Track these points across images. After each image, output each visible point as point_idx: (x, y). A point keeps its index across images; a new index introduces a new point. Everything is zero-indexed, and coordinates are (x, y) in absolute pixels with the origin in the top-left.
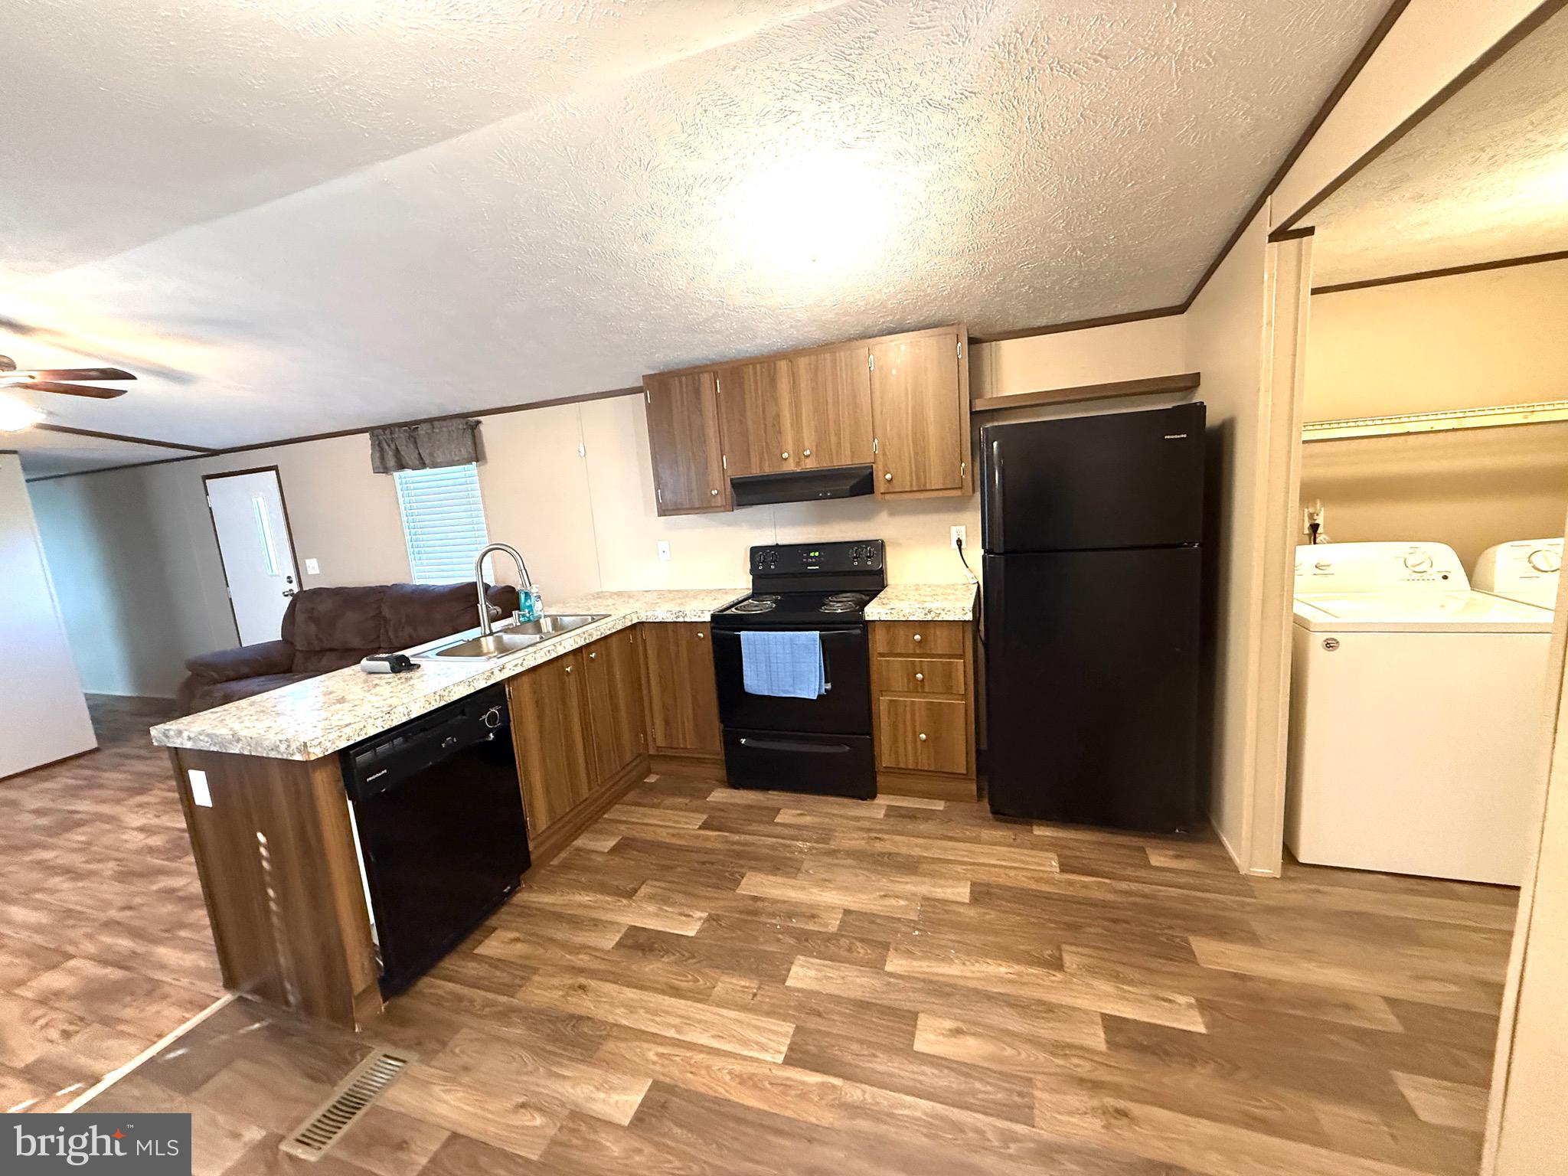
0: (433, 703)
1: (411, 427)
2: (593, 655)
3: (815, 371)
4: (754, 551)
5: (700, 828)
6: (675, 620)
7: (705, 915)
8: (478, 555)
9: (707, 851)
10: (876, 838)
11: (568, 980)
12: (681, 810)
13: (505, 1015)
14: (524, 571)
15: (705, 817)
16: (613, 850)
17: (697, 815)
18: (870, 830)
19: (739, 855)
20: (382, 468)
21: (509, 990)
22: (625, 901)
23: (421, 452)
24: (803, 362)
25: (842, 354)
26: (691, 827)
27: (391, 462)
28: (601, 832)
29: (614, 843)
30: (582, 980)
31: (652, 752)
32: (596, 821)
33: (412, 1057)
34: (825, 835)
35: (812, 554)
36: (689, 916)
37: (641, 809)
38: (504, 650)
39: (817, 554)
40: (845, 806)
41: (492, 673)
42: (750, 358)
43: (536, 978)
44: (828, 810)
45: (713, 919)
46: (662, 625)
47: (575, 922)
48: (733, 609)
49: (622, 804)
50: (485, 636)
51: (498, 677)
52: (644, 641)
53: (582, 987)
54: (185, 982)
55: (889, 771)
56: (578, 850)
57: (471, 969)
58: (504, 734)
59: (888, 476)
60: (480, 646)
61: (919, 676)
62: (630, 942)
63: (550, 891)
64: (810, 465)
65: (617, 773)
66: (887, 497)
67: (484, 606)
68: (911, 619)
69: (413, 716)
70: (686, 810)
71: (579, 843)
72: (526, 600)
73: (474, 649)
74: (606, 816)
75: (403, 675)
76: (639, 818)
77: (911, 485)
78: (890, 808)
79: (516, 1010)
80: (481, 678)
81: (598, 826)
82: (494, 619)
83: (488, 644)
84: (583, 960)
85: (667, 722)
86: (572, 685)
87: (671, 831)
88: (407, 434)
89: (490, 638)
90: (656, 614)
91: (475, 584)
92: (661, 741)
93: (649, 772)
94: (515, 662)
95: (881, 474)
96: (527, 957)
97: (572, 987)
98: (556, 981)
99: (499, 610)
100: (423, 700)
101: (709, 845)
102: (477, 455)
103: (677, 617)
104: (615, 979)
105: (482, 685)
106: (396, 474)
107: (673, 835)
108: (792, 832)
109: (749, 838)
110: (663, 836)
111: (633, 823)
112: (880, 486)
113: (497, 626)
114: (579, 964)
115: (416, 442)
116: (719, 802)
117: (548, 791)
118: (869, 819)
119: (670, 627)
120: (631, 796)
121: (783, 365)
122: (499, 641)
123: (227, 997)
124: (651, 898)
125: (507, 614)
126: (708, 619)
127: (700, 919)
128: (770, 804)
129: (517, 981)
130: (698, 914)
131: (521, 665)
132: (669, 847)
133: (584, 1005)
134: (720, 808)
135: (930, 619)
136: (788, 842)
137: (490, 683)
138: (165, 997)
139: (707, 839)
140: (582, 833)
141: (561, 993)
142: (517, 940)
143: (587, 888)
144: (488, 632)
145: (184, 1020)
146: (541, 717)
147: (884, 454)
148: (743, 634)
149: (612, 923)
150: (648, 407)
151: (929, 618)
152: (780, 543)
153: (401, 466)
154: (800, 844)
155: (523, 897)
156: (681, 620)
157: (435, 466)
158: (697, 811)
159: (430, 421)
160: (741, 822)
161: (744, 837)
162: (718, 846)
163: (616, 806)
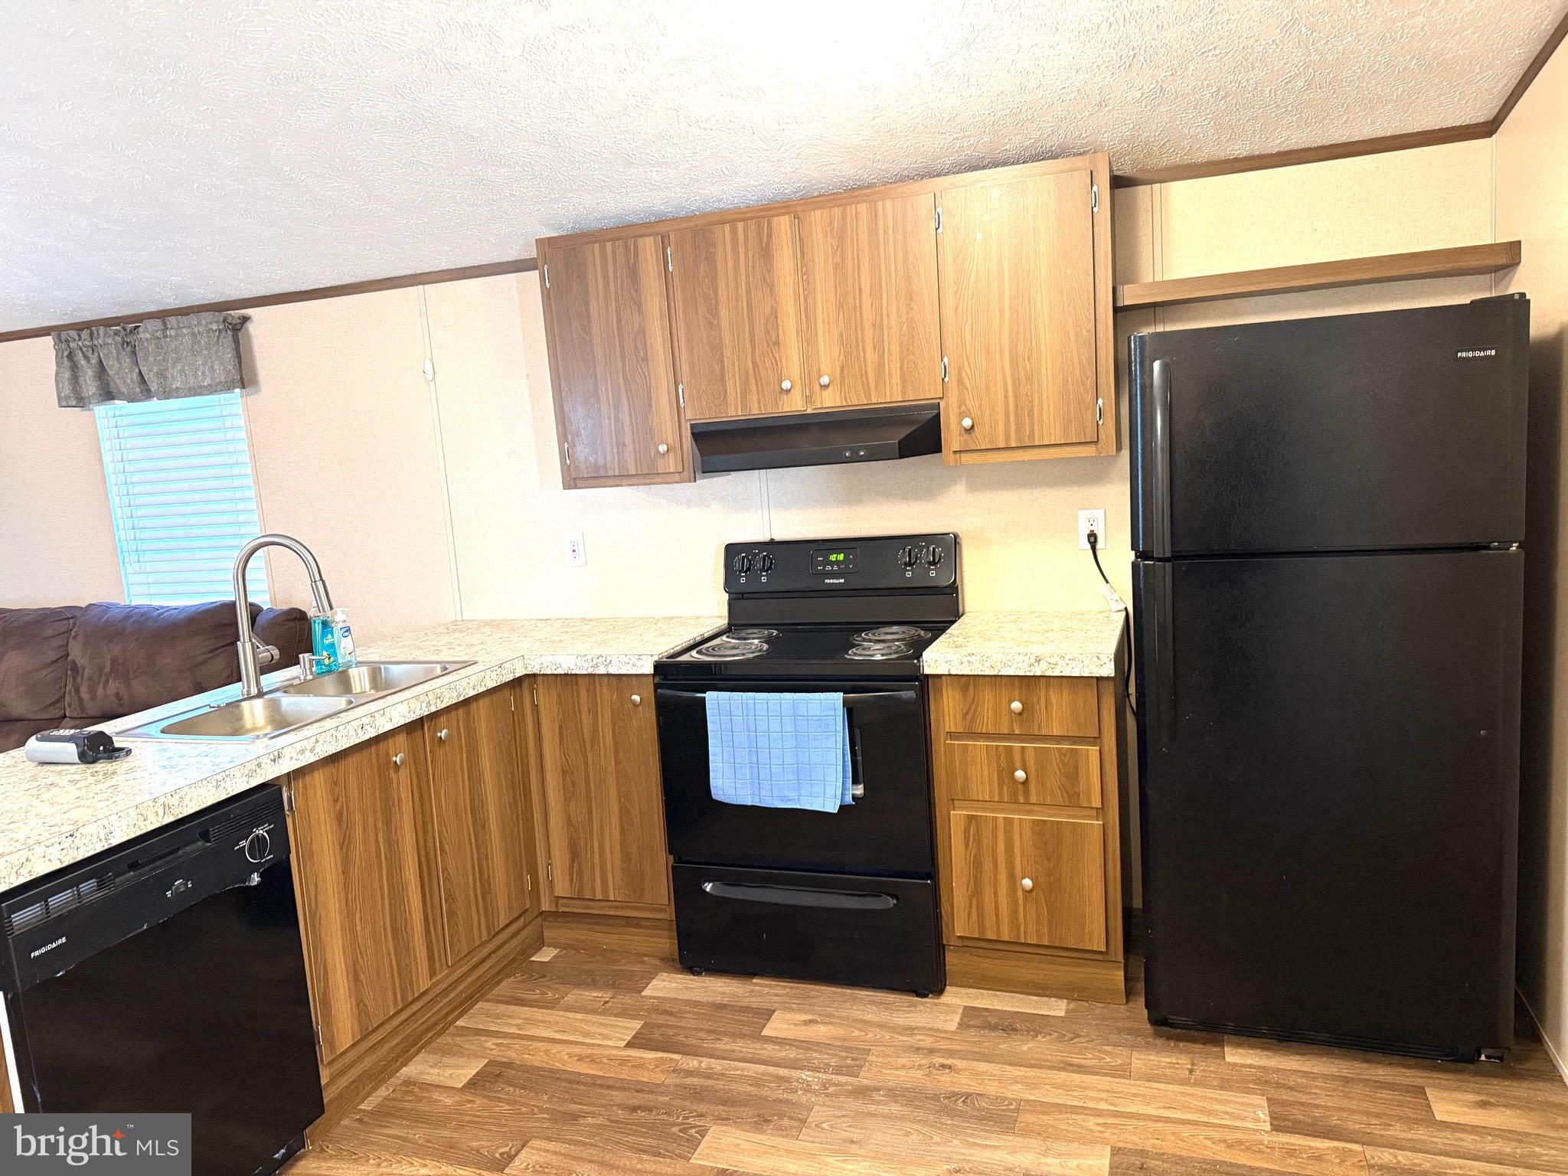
0: (151, 817)
1: (127, 326)
2: (443, 734)
3: (841, 235)
4: (732, 551)
5: (629, 1045)
6: (590, 671)
8: (237, 555)
9: (640, 1088)
10: (943, 1066)
12: (594, 1012)
14: (320, 584)
15: (637, 1025)
16: (472, 1085)
17: (622, 1022)
18: (932, 1051)
19: (698, 1095)
20: (75, 398)
23: (144, 370)
24: (817, 218)
25: (889, 203)
26: (610, 1043)
27: (90, 387)
28: (447, 1051)
29: (475, 1072)
31: (546, 906)
32: (443, 1031)
34: (852, 1059)
35: (833, 558)
37: (526, 1011)
38: (281, 723)
39: (841, 557)
40: (887, 1006)
41: (259, 765)
42: (723, 212)
44: (857, 1014)
46: (568, 680)
48: (694, 653)
49: (488, 1001)
50: (250, 698)
51: (270, 772)
52: (536, 708)
55: (970, 944)
56: (410, 1083)
58: (279, 877)
59: (967, 422)
60: (239, 718)
61: (1020, 774)
64: (830, 401)
65: (483, 944)
66: (965, 458)
67: (248, 645)
68: (1004, 673)
69: (116, 841)
70: (604, 1013)
71: (409, 1071)
72: (324, 635)
73: (229, 722)
74: (460, 1023)
75: (101, 767)
76: (519, 1027)
77: (1007, 438)
78: (969, 1011)
80: (238, 775)
81: (445, 1039)
82: (266, 668)
83: (255, 712)
85: (575, 853)
86: (403, 785)
87: (577, 1050)
88: (118, 339)
89: (258, 704)
90: (559, 659)
91: (231, 607)
92: (562, 888)
93: (540, 943)
94: (298, 746)
95: (953, 418)
99: (276, 652)
100: (133, 812)
101: (644, 1077)
102: (243, 376)
103: (597, 666)
105: (240, 785)
106: (99, 410)
107: (580, 1059)
108: (793, 1054)
109: (717, 1065)
110: (563, 1059)
111: (507, 1035)
112: (951, 438)
113: (271, 680)
115: (134, 353)
116: (664, 999)
117: (355, 977)
118: (932, 1031)
119: (582, 682)
120: (505, 987)
121: (783, 224)
122: (274, 708)
125: (289, 659)
126: (650, 670)
128: (754, 1002)
131: (312, 751)
134: (665, 1008)
135: (1038, 673)
136: (783, 1072)
137: (254, 783)
139: (640, 1065)
140: (419, 1051)
144: (254, 691)
146: (345, 844)
147: (960, 382)
148: (710, 696)
150: (546, 295)
151: (1037, 671)
152: (778, 537)
153: (108, 395)
154: (805, 1075)
156: (602, 671)
157: (167, 394)
158: (623, 1014)
159: (162, 315)
160: (702, 1035)
161: (705, 1063)
162: (659, 1078)
163: (480, 1005)
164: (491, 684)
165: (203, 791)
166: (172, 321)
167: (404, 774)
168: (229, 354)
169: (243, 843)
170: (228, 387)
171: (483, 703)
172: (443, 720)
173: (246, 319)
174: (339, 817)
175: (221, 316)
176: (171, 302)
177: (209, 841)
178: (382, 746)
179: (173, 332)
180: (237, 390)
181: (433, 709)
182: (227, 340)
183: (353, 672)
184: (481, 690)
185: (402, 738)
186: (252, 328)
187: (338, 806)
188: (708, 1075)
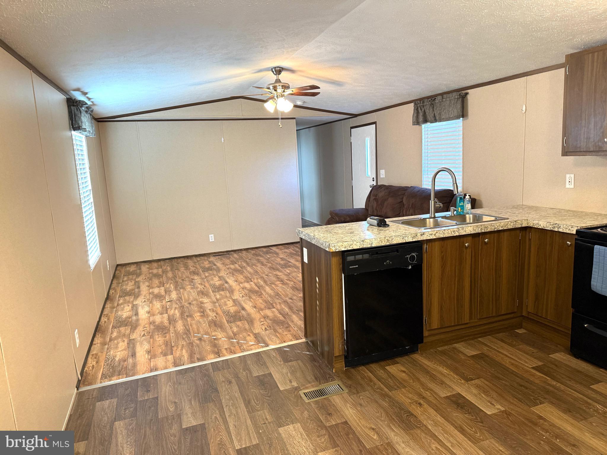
1: (432, 98)
2: (487, 240)
5: (533, 368)
7: (503, 409)
8: (434, 172)
9: (528, 381)
11: (416, 398)
12: (527, 354)
13: (384, 396)
14: (455, 185)
15: (540, 363)
16: (473, 356)
17: (536, 361)
19: (548, 392)
20: (417, 122)
21: (390, 388)
22: (463, 381)
23: (435, 112)
26: (526, 365)
27: (421, 119)
29: (476, 354)
30: (422, 402)
31: (524, 314)
32: (473, 339)
33: (346, 390)
36: (493, 405)
37: (503, 344)
38: (434, 226)
41: (417, 235)
43: (403, 390)
45: (506, 414)
46: (543, 231)
47: (433, 378)
48: (600, 229)
49: (493, 337)
50: (431, 218)
51: (420, 238)
52: (530, 239)
53: (420, 404)
54: (296, 329)
56: (455, 348)
57: (381, 373)
58: (418, 268)
60: (425, 223)
62: (454, 399)
63: (429, 360)
67: (433, 202)
70: (531, 355)
71: (457, 345)
72: (460, 201)
74: (480, 339)
76: (498, 348)
79: (390, 397)
80: (410, 237)
81: (472, 342)
83: (430, 222)
84: (427, 394)
86: (468, 254)
87: (513, 362)
88: (430, 103)
92: (530, 308)
93: (521, 327)
94: (430, 233)
96: (404, 381)
97: (416, 402)
98: (410, 396)
99: (442, 205)
101: (532, 379)
102: (463, 114)
104: (437, 410)
106: (423, 126)
107: (512, 364)
109: (562, 387)
110: (507, 362)
111: (491, 348)
113: (437, 215)
114: (424, 395)
115: (433, 107)
116: (557, 360)
120: (500, 335)
122: (437, 221)
123: (304, 340)
124: (478, 387)
125: (447, 209)
126: (574, 232)
127: (498, 409)
129: (395, 387)
130: (499, 407)
131: (435, 235)
132: (507, 369)
133: (417, 411)
134: (556, 363)
136: (591, 402)
137: (414, 240)
138: (290, 331)
139: (533, 375)
140: (462, 341)
141: (410, 401)
142: (404, 372)
143: (448, 367)
144: (433, 216)
145: (291, 340)
148: (596, 247)
149: (450, 387)
150: (566, 78)
153: (425, 121)
154: (599, 406)
155: (416, 356)
156: (556, 230)
157: (441, 120)
158: (539, 359)
159: (442, 94)
160: (564, 376)
161: (558, 385)
162: (537, 381)
163: (489, 337)
164: (510, 227)
165: (398, 239)
166: (445, 96)
167: (469, 250)
168: (459, 106)
169: (408, 256)
170: (458, 118)
171: (506, 234)
172: (488, 236)
173: (467, 94)
174: (442, 258)
175: (458, 93)
176: (446, 90)
177: (398, 252)
178: (462, 239)
179: (444, 100)
180: (461, 118)
181: (483, 231)
182: (460, 101)
183: (467, 216)
184: (505, 228)
185: (470, 238)
186: (469, 97)
187: (442, 254)
188: (558, 389)
